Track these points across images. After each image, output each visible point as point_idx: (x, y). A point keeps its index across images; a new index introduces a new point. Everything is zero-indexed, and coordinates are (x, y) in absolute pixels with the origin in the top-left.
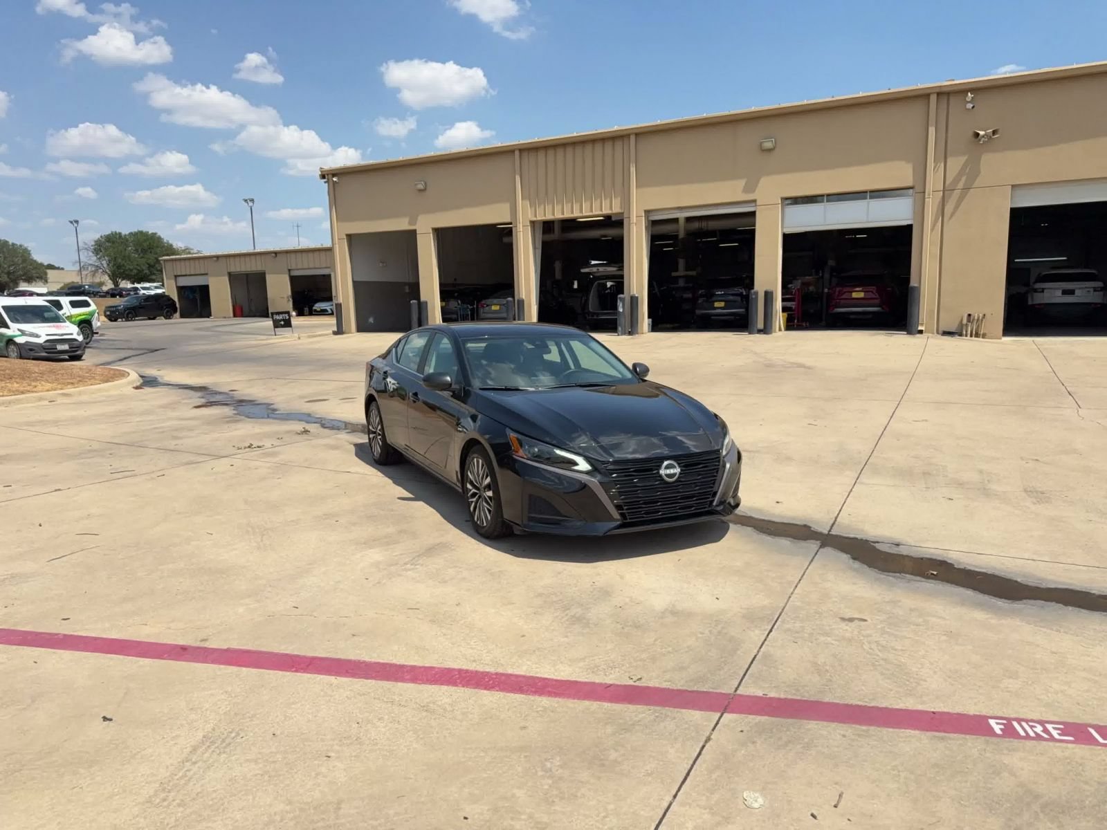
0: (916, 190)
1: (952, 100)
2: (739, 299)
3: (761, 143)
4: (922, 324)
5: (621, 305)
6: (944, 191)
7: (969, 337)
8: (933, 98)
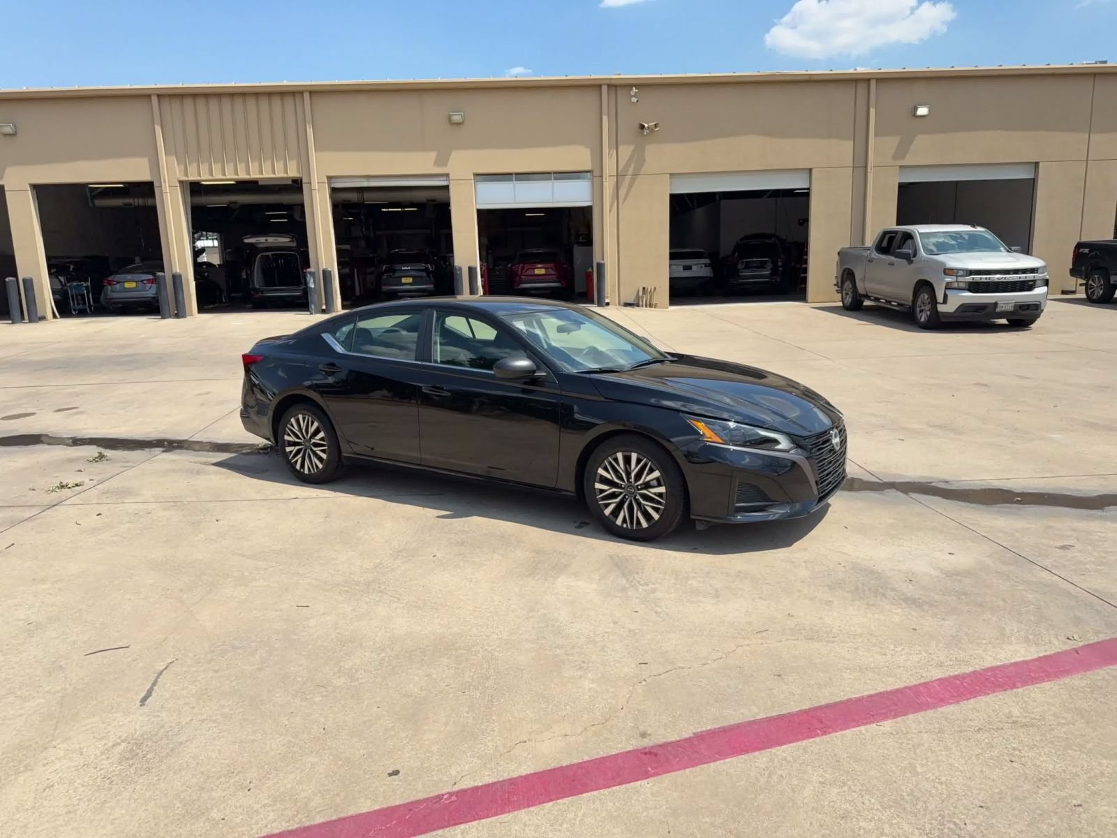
0: (592, 174)
1: (620, 92)
2: (424, 274)
3: (450, 116)
4: (607, 297)
5: (312, 280)
6: (617, 176)
7: (644, 308)
8: (604, 88)
